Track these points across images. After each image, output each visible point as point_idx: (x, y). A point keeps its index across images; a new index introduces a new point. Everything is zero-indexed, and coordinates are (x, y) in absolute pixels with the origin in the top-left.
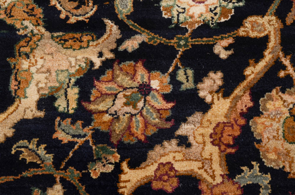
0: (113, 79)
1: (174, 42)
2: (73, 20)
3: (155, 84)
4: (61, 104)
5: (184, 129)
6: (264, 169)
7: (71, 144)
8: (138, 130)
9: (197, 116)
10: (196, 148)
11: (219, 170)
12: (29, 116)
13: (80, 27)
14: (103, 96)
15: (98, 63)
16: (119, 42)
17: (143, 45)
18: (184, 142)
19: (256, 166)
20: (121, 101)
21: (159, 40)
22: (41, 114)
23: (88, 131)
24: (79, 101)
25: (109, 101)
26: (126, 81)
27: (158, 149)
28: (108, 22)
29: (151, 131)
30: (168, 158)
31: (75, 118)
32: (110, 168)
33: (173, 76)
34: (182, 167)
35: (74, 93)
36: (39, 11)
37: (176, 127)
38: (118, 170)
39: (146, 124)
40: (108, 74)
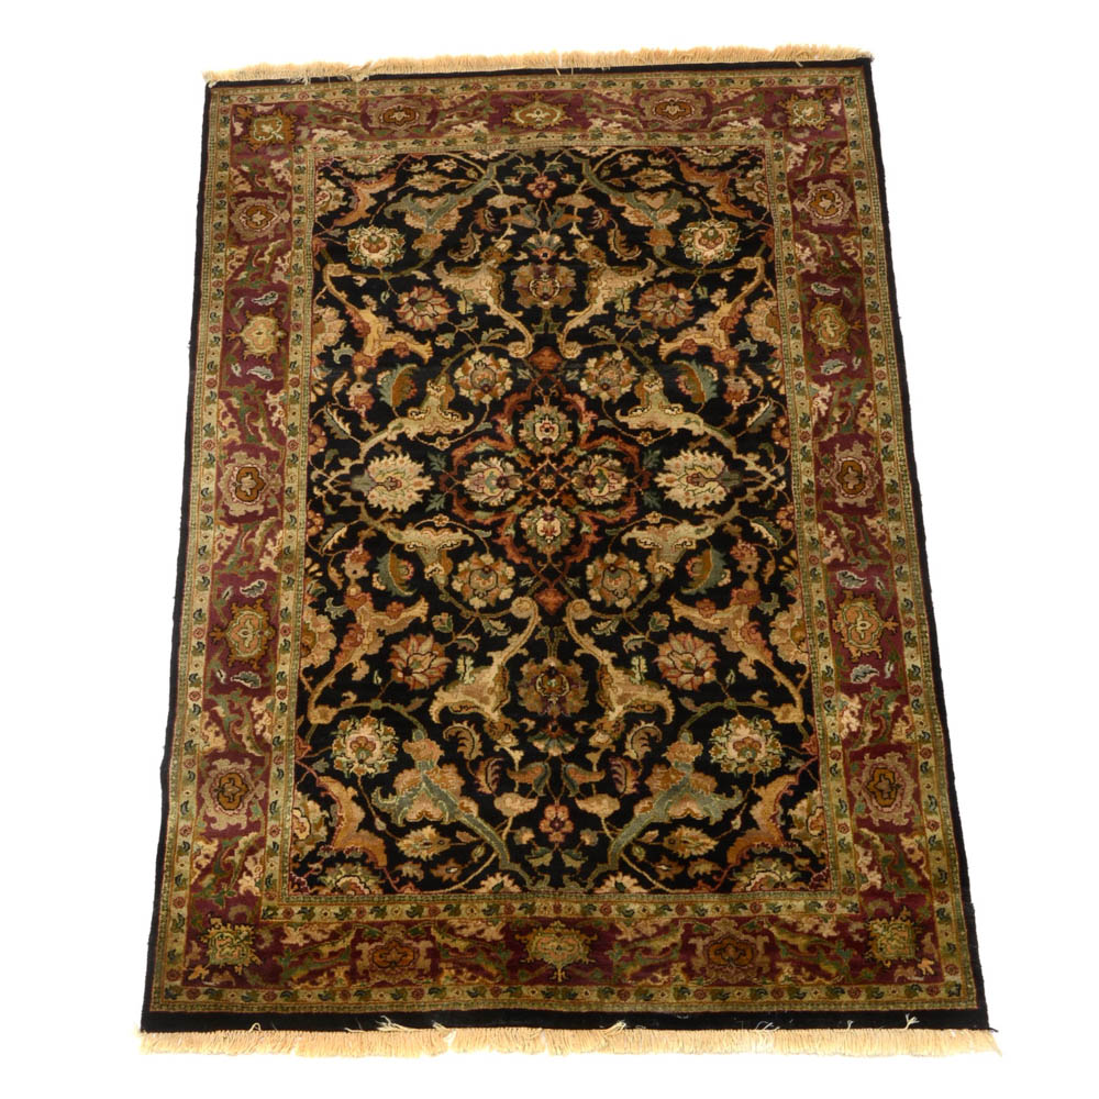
0: (653, 293)
1: (694, 272)
2: (625, 259)
3: (681, 296)
4: (619, 307)
5: (701, 321)
6: (753, 342)
7: (627, 329)
8: (671, 321)
9: (710, 314)
10: (709, 331)
11: (724, 343)
12: (599, 313)
13: (630, 263)
14: (647, 302)
15: (642, 284)
16: (657, 272)
17: (673, 274)
18: (701, 328)
19: (748, 340)
20: (658, 305)
21: (684, 271)
22: (606, 312)
23: (638, 322)
24: (631, 306)
25: (651, 305)
26: (662, 294)
27: (684, 332)
28: (650, 260)
29: (679, 322)
30: (692, 337)
31: (628, 315)
32: (653, 342)
33: (694, 291)
34: (700, 341)
35: (627, 301)
36: (603, 254)
37: (697, 319)
38: (658, 343)
39: (676, 318)
40: (650, 290)
